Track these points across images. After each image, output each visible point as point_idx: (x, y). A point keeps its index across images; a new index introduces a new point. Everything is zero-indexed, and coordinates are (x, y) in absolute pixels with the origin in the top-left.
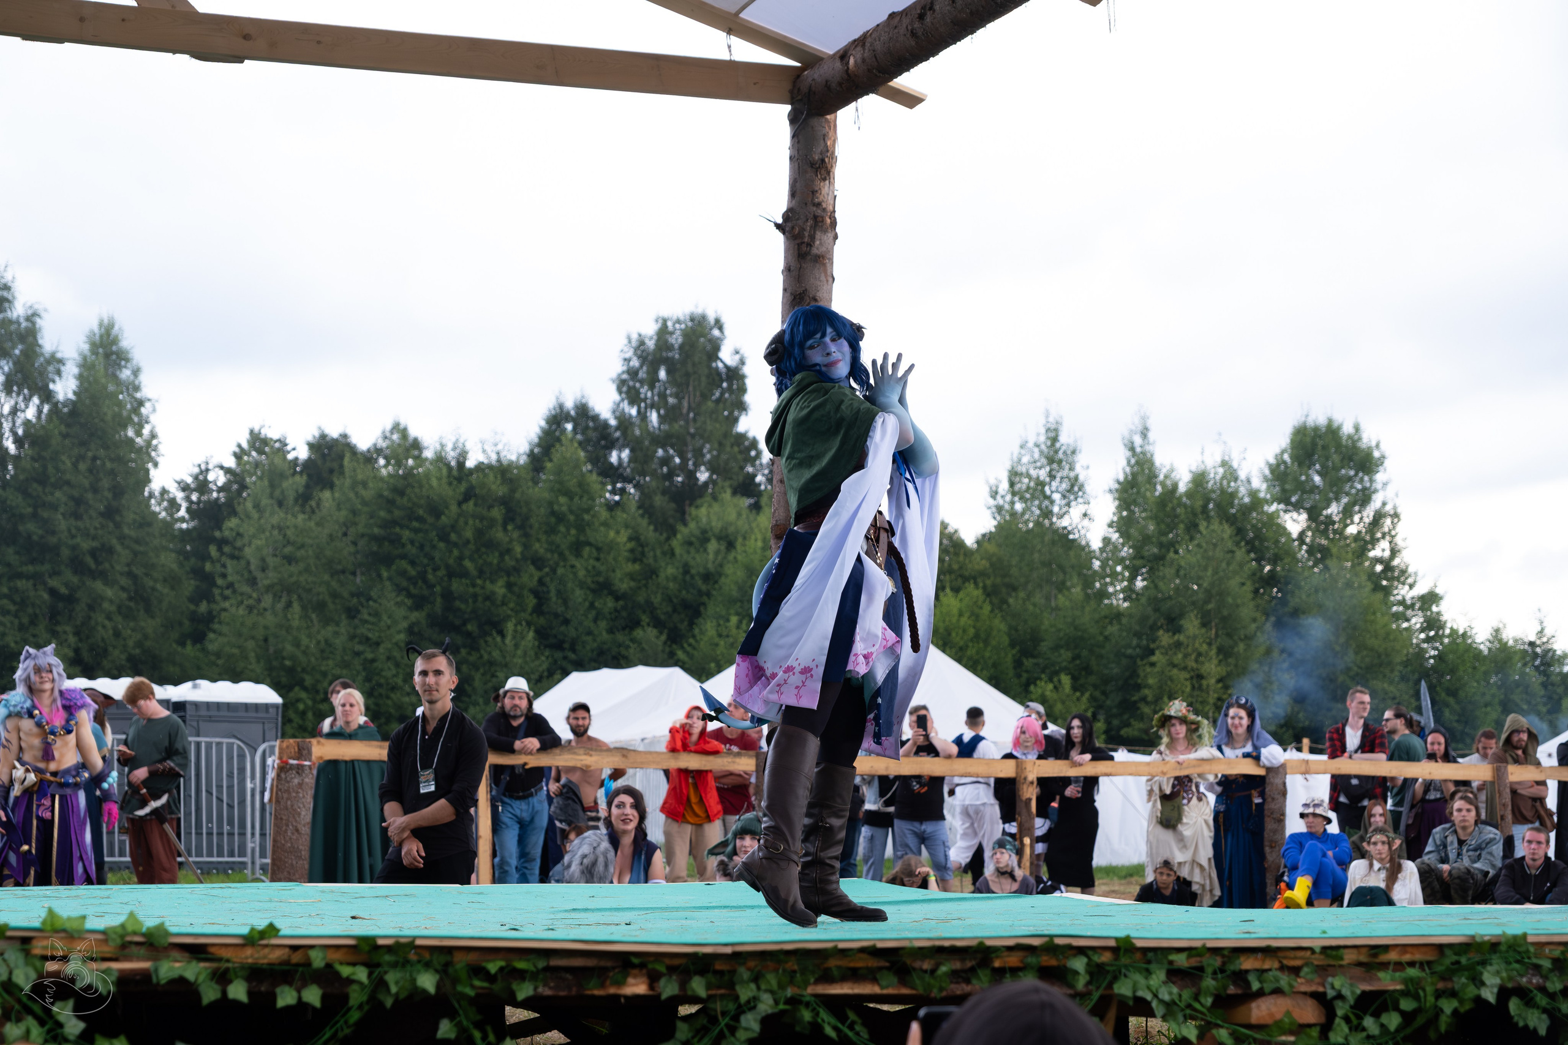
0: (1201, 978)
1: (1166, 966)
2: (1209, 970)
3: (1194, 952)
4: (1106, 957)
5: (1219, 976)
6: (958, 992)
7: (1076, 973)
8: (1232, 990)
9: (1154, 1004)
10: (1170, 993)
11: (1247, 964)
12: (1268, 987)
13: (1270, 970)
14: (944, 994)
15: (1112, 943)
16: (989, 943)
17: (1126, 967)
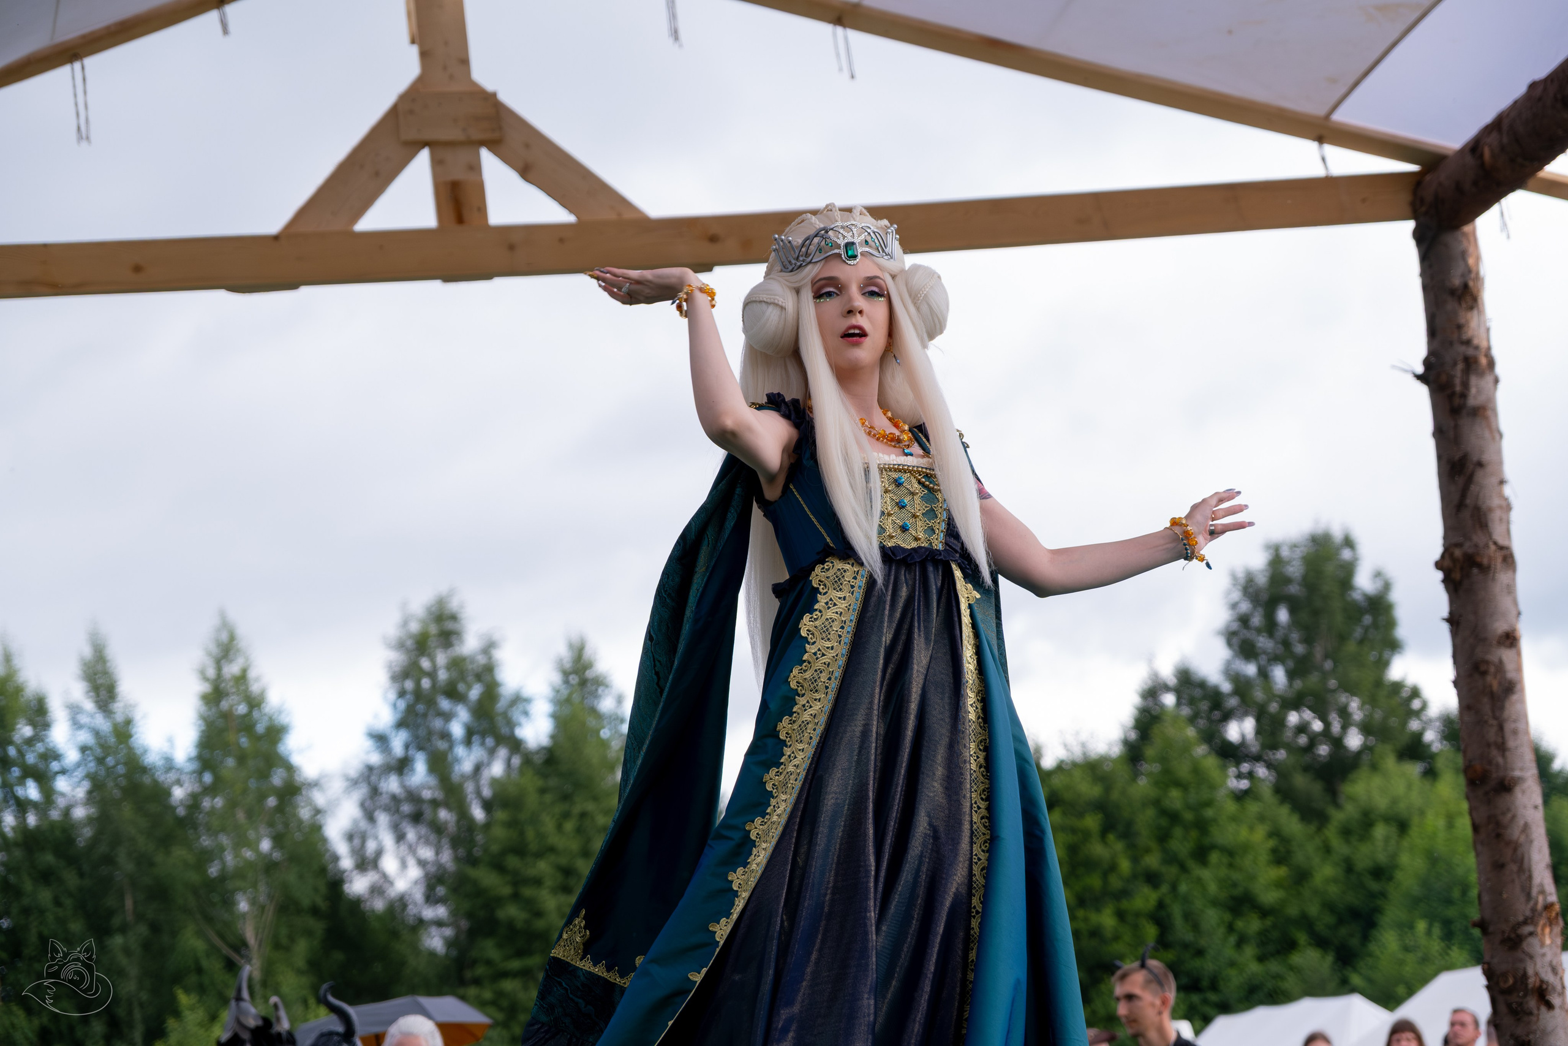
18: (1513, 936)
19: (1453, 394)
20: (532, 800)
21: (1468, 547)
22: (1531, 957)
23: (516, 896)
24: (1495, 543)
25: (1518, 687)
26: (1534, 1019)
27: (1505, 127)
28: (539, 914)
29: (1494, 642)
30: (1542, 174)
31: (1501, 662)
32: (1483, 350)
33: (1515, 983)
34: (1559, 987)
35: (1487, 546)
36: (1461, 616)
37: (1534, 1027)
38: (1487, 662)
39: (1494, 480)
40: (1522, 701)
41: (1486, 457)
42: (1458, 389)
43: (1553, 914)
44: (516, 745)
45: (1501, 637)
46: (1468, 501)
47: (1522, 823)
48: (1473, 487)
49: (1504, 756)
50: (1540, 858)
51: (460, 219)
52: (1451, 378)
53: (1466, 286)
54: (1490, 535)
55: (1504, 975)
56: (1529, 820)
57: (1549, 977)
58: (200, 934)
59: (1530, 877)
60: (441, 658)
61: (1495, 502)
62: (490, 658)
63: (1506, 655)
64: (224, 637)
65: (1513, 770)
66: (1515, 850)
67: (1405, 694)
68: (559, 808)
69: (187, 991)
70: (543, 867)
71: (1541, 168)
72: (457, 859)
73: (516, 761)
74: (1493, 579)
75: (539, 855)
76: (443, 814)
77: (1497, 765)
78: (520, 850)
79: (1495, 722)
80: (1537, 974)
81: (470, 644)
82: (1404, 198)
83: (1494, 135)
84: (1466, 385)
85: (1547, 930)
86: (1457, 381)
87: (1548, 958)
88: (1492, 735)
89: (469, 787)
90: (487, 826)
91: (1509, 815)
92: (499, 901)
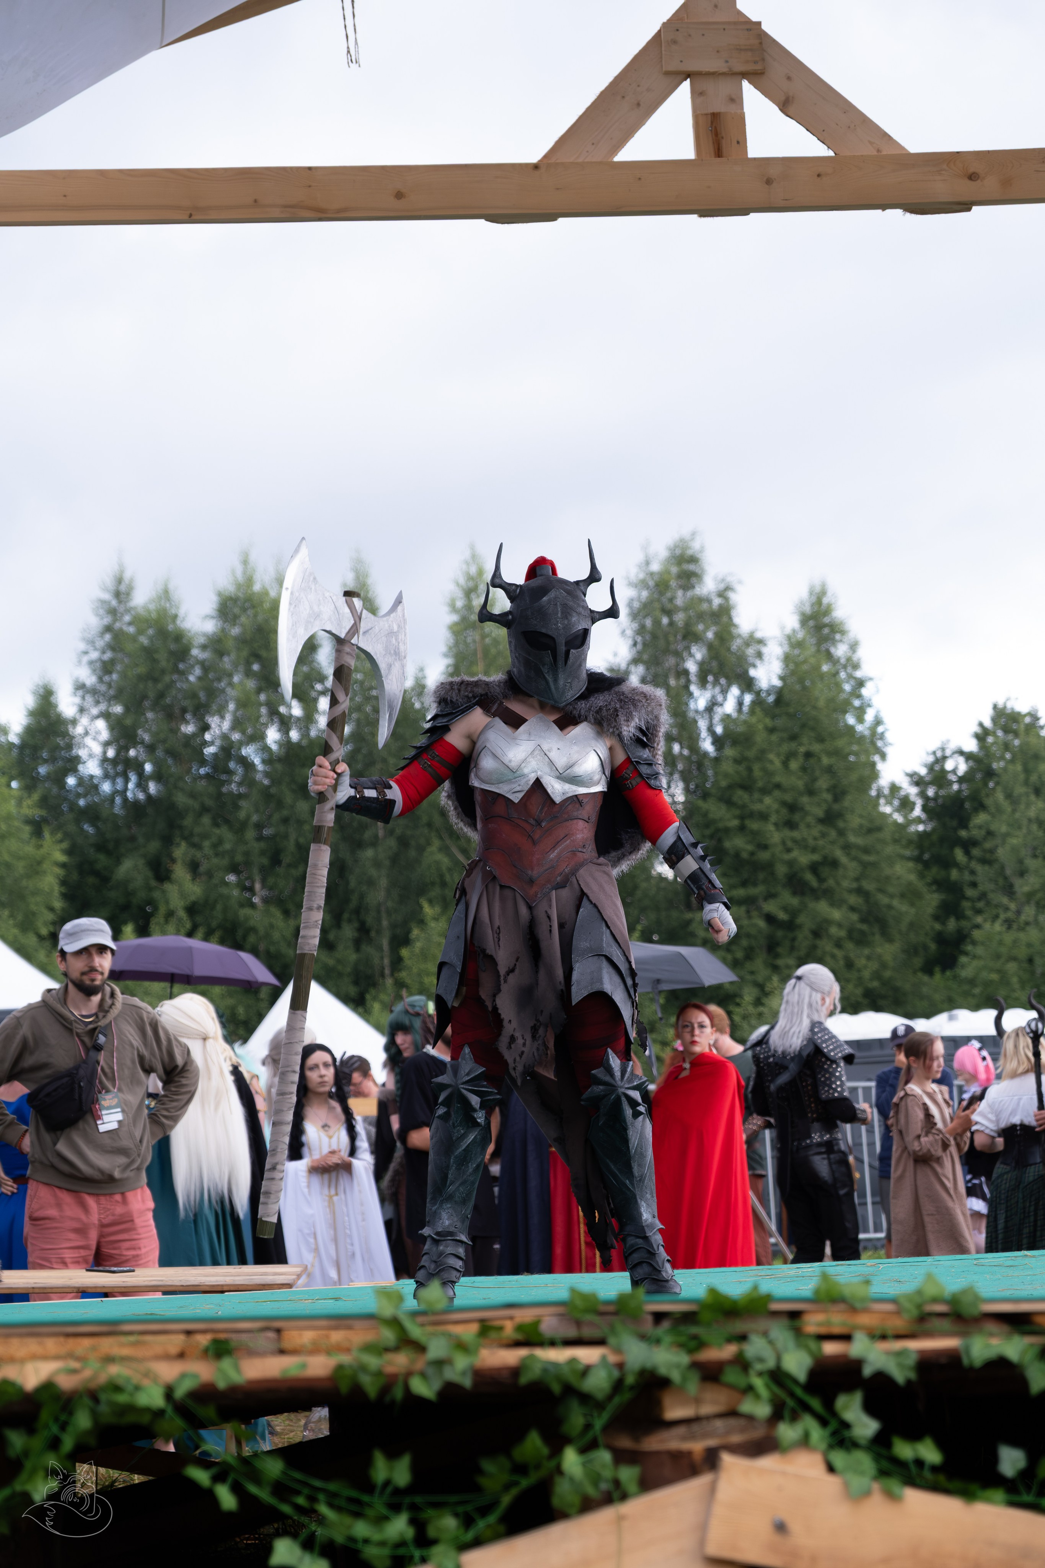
20: (760, 738)
23: (742, 828)
28: (765, 847)
44: (748, 684)
51: (719, 153)
58: (445, 849)
60: (680, 599)
62: (727, 599)
64: (473, 570)
68: (785, 748)
69: (430, 902)
70: (768, 800)
72: (687, 790)
73: (748, 698)
75: (765, 791)
76: (676, 748)
78: (747, 786)
81: (708, 586)
89: (702, 724)
90: (717, 760)
92: (727, 830)
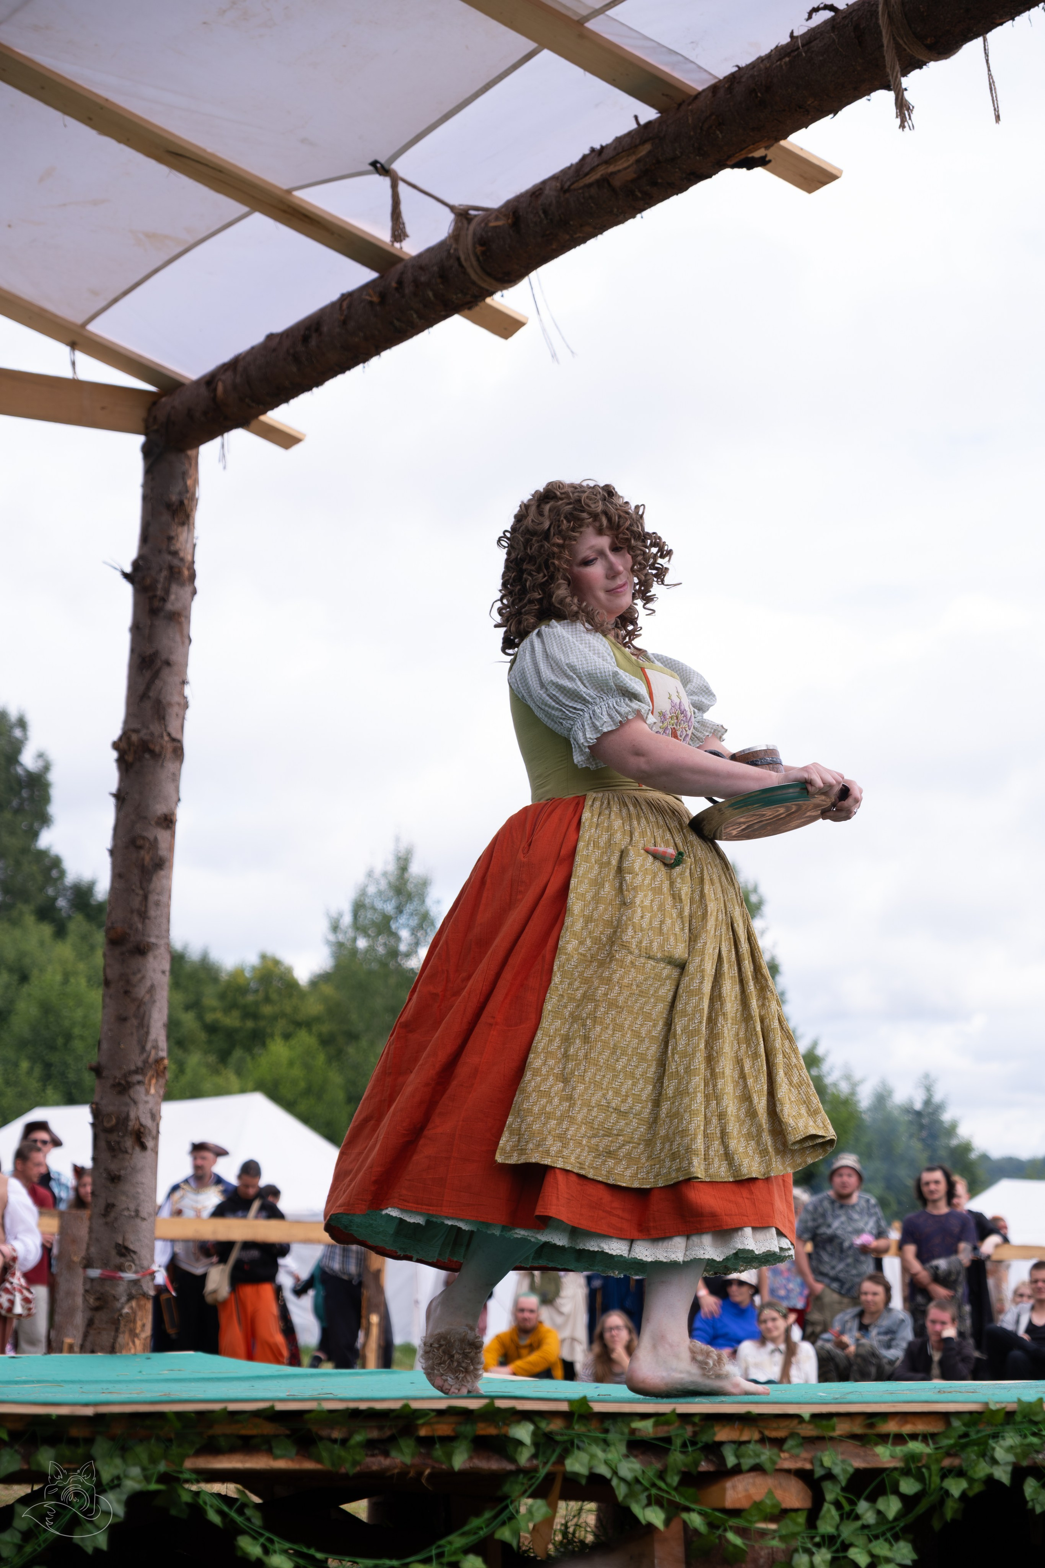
0: (667, 1451)
1: (626, 1437)
2: (678, 1442)
3: (663, 1418)
4: (555, 1426)
5: (690, 1449)
6: (375, 1468)
7: (520, 1443)
8: (704, 1466)
9: (615, 1482)
10: (631, 1470)
11: (722, 1434)
12: (747, 1463)
13: (749, 1442)
14: (358, 1468)
15: (564, 1407)
16: (415, 1405)
17: (579, 1436)
18: (123, 1082)
19: (155, 596)
21: (144, 734)
22: (135, 1103)
24: (169, 735)
25: (167, 864)
26: (127, 1156)
27: (240, 369)
29: (153, 823)
30: (263, 418)
31: (156, 839)
32: (187, 564)
33: (117, 1123)
34: (154, 1132)
35: (162, 737)
36: (127, 793)
37: (127, 1164)
38: (144, 838)
39: (177, 680)
40: (169, 877)
41: (174, 658)
42: (159, 593)
43: (162, 1067)
45: (159, 818)
46: (151, 694)
47: (148, 983)
48: (157, 682)
49: (143, 923)
50: (158, 1018)
52: (156, 581)
53: (182, 503)
54: (166, 726)
55: (109, 1115)
56: (155, 983)
57: (147, 1121)
59: (147, 1033)
61: (176, 699)
63: (162, 835)
65: (149, 936)
66: (139, 1007)
67: (47, 861)
71: (264, 412)
74: (162, 766)
77: (137, 930)
79: (141, 892)
80: (138, 1119)
82: (140, 413)
83: (229, 374)
84: (167, 591)
85: (154, 1081)
86: (160, 586)
87: (150, 1106)
88: (136, 902)
91: (139, 976)
